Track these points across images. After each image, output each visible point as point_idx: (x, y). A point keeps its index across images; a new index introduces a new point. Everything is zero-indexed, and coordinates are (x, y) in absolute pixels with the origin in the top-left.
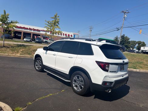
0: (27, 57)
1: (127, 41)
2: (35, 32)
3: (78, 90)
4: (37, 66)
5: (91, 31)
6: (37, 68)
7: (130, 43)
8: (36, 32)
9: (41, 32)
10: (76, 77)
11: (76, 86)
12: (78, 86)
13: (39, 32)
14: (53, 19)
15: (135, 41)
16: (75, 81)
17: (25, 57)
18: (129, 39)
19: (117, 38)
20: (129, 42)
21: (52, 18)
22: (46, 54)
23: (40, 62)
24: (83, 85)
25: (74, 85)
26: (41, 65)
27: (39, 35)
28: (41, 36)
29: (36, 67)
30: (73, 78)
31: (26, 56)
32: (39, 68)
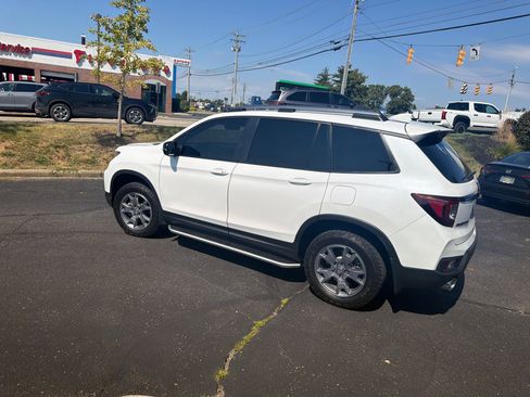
0: (36, 175)
1: (357, 86)
2: (8, 57)
3: (341, 294)
4: (129, 215)
5: (239, 50)
6: (131, 226)
7: (366, 95)
8: (12, 57)
9: (37, 59)
10: (330, 252)
11: (333, 281)
12: (340, 279)
13: (27, 59)
14: (122, 11)
15: (382, 87)
16: (325, 264)
17: (28, 175)
18: (363, 79)
19: (324, 78)
20: (366, 88)
21: (118, 5)
22: (175, 169)
23: (141, 200)
24: (361, 277)
25: (321, 279)
26: (147, 213)
27: (30, 72)
28: (37, 73)
29: (126, 221)
30: (316, 255)
31: (33, 171)
32: (139, 222)
